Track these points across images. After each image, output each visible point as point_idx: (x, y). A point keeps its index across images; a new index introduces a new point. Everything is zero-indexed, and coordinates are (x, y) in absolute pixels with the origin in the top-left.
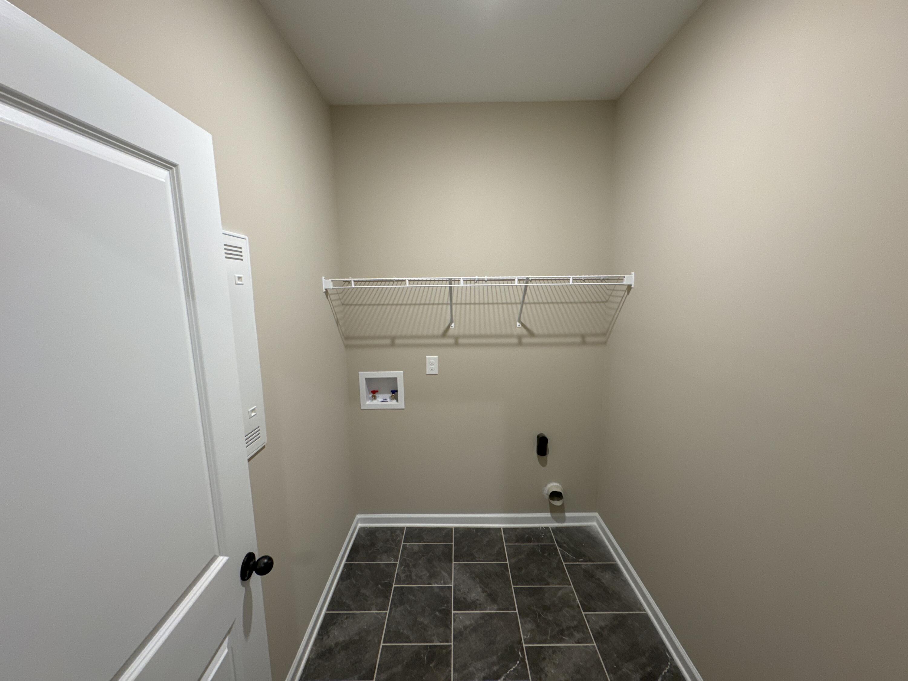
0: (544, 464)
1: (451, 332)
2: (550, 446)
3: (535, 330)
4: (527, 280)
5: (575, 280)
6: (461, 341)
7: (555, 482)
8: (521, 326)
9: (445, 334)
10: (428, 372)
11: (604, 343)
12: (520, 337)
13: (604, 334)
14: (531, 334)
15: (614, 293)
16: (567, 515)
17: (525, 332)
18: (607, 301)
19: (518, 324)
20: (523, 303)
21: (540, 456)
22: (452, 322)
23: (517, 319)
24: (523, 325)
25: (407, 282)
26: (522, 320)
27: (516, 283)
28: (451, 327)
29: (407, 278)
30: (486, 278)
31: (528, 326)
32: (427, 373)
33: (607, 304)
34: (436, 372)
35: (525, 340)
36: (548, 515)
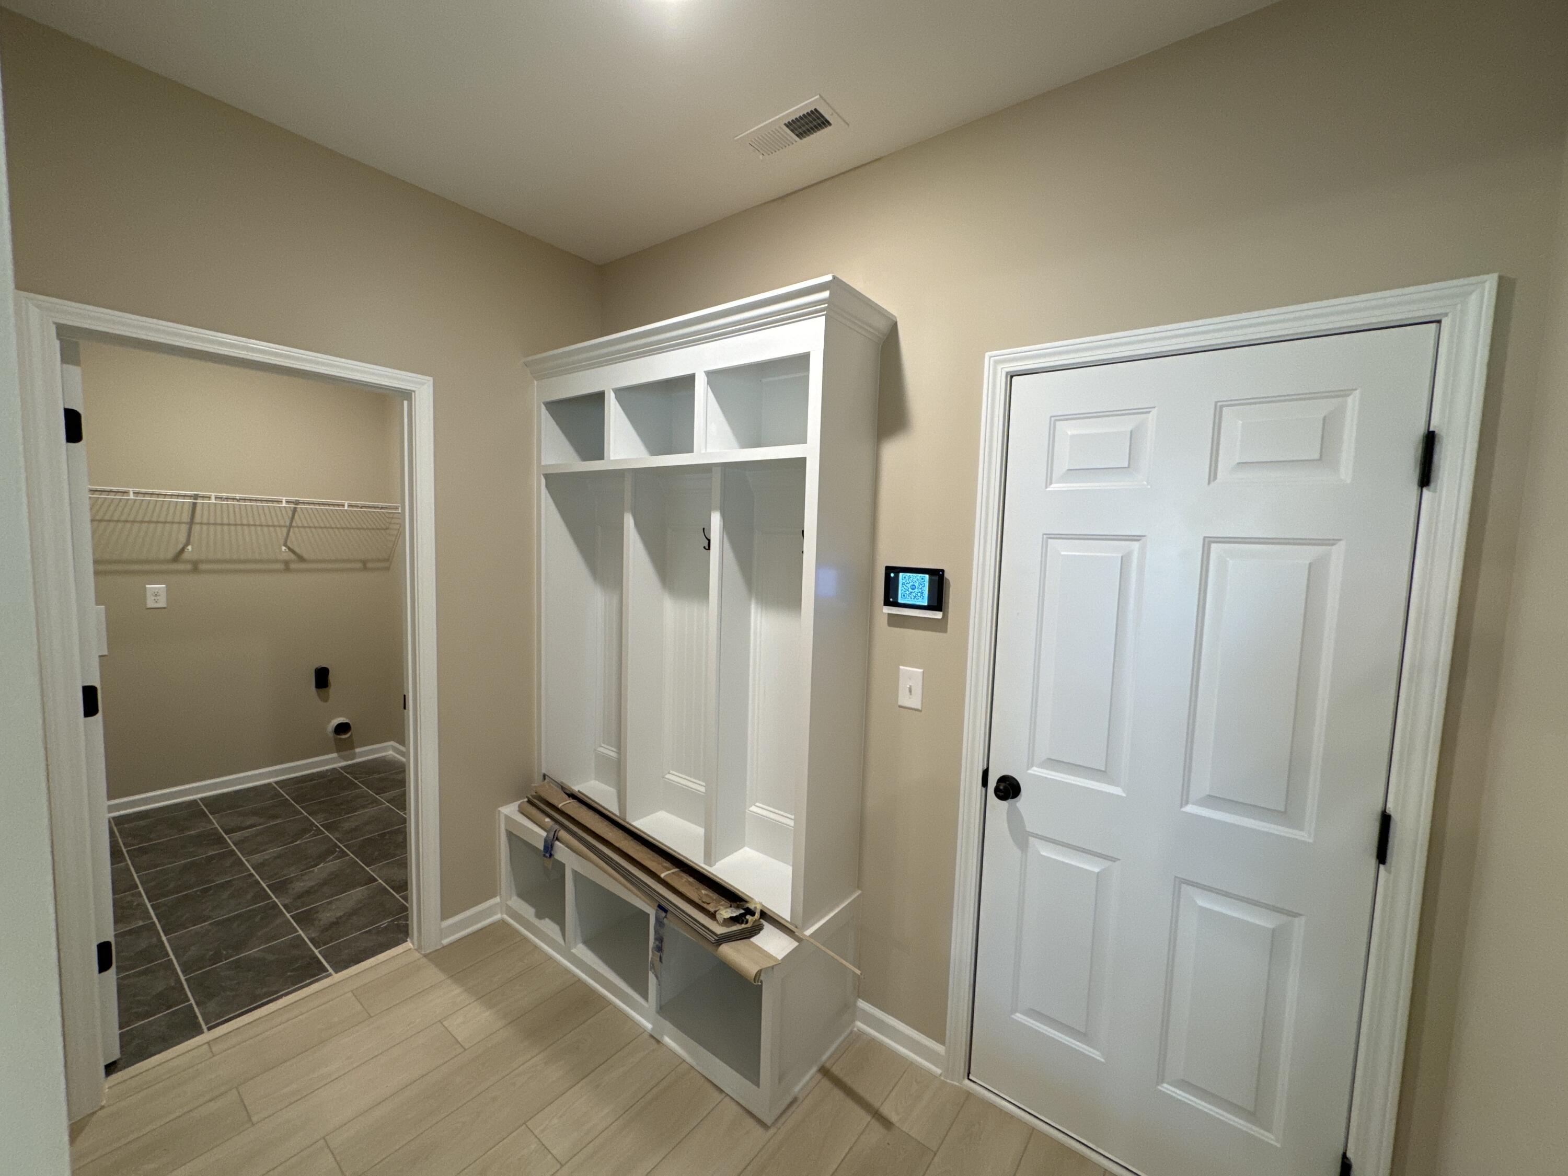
0: (325, 699)
1: (186, 556)
2: (332, 678)
3: (306, 556)
4: (297, 503)
5: (350, 506)
6: (202, 567)
7: (341, 716)
8: (287, 550)
9: (177, 558)
10: (151, 603)
11: (388, 569)
12: (287, 563)
13: (387, 560)
14: (301, 559)
15: (394, 521)
16: (357, 750)
17: (293, 557)
18: (387, 529)
19: (284, 548)
20: (291, 526)
21: (318, 690)
22: (188, 543)
23: (282, 542)
24: (289, 549)
25: (131, 493)
26: (289, 544)
27: (284, 504)
28: (186, 550)
29: (130, 489)
30: (238, 496)
31: (297, 550)
32: (148, 606)
33: (388, 531)
34: (162, 603)
35: (293, 566)
36: (335, 755)
